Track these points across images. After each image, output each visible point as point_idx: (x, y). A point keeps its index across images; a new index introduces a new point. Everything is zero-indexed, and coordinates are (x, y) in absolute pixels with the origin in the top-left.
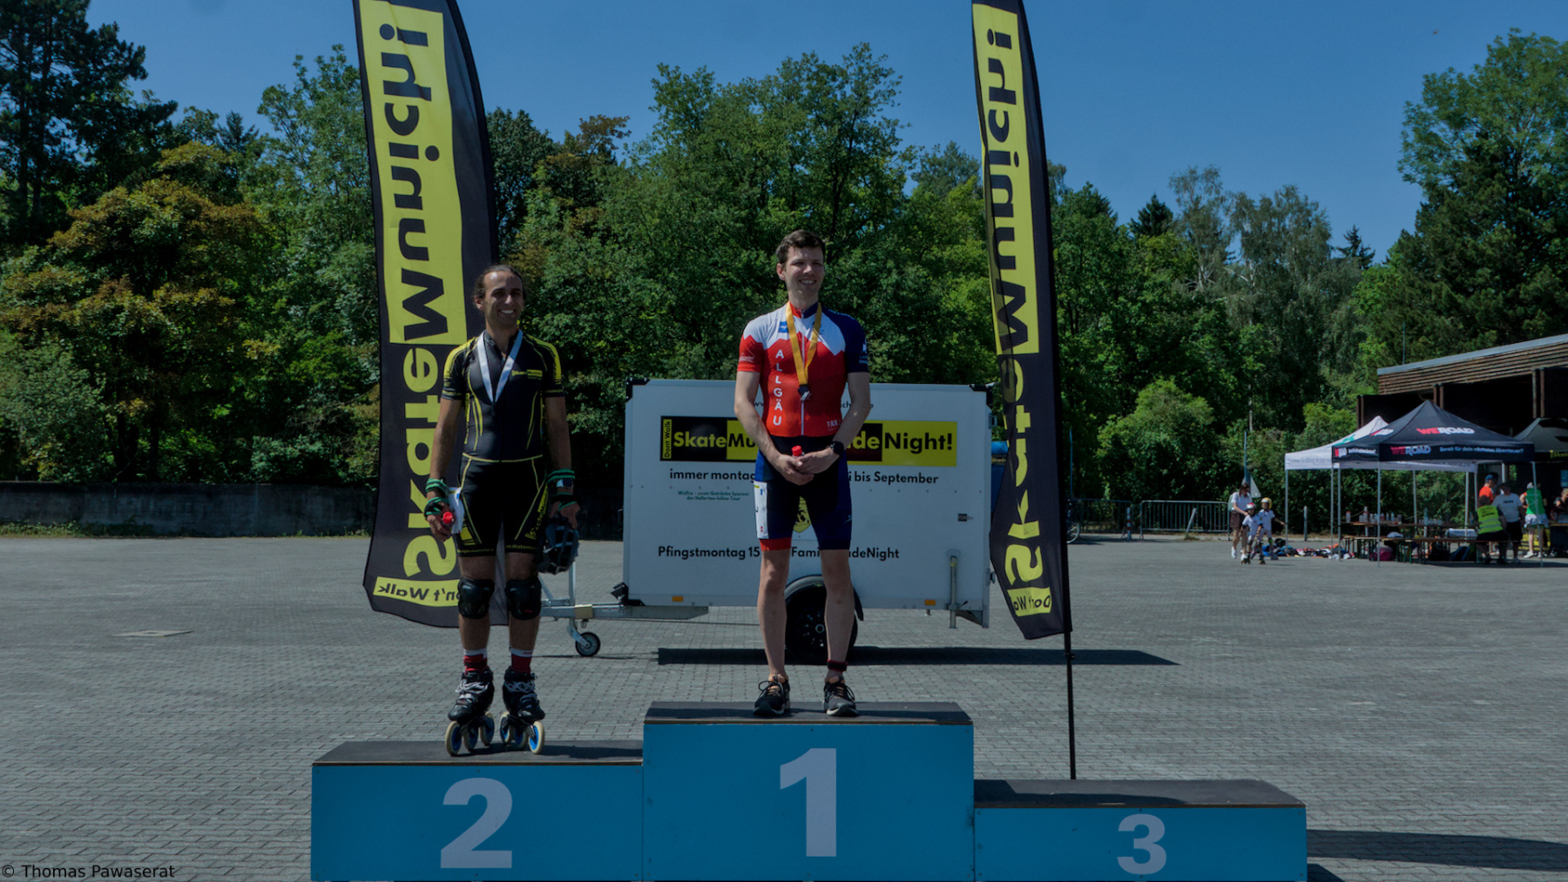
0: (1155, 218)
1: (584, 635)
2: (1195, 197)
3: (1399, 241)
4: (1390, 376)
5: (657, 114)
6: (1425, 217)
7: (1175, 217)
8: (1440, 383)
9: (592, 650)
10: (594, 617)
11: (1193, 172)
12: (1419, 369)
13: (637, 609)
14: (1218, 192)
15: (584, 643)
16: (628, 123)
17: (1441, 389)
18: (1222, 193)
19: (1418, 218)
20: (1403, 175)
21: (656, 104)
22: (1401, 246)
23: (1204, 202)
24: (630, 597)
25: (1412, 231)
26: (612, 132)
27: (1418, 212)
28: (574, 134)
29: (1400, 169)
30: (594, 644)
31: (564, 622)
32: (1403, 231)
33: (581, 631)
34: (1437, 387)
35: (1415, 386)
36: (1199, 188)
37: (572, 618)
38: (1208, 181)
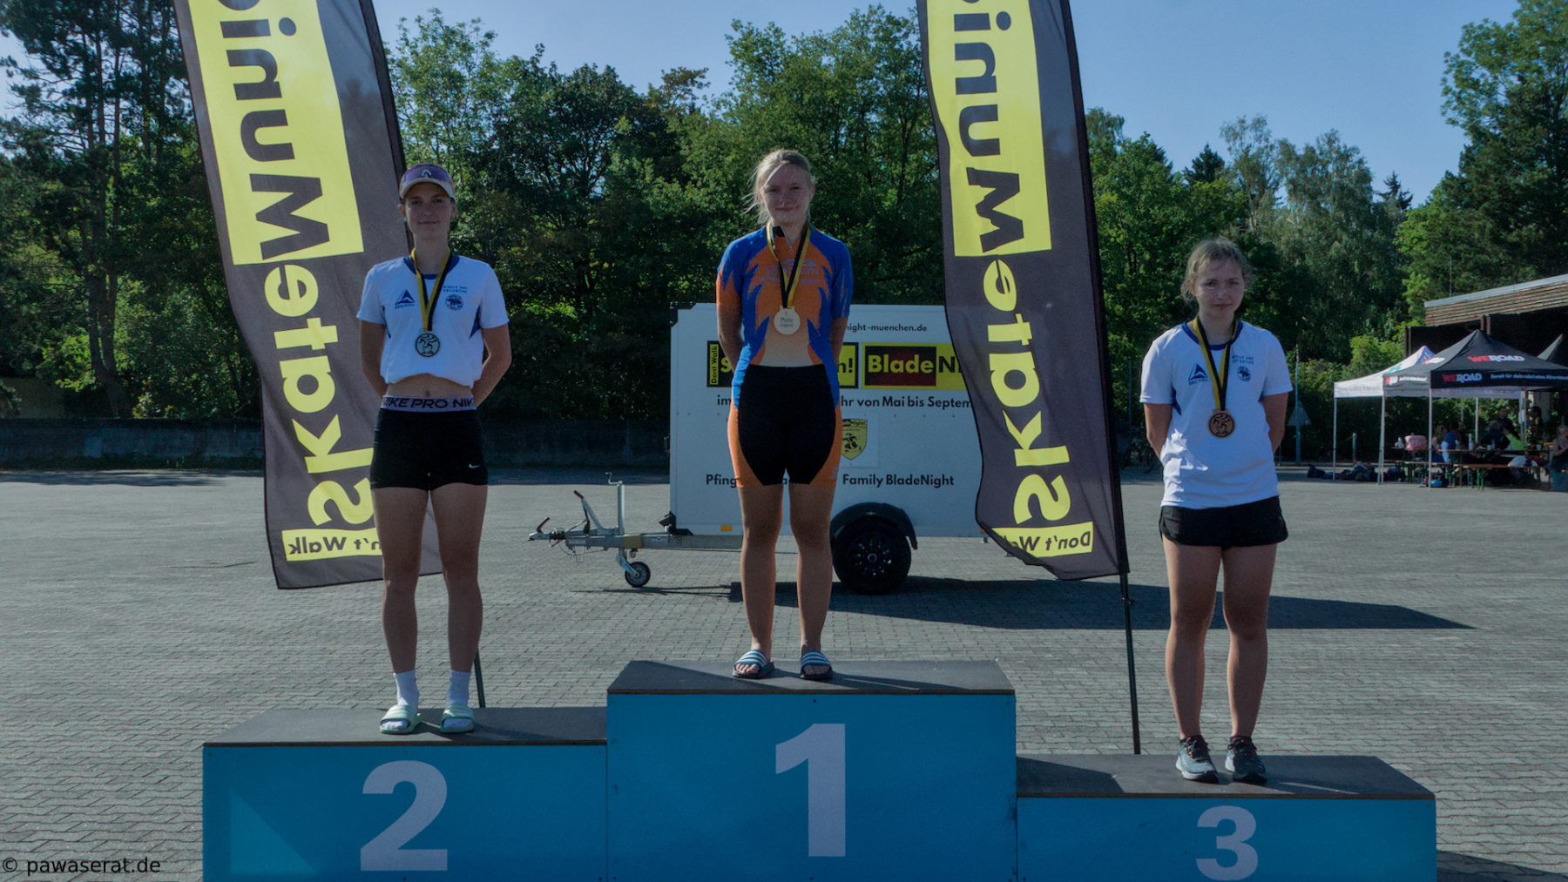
0: (1209, 165)
1: (634, 565)
2: (1245, 146)
3: (1443, 182)
4: (1438, 308)
5: (734, 67)
6: (1468, 159)
7: (1226, 166)
8: (1487, 315)
9: (641, 580)
10: (643, 546)
11: (1243, 122)
12: (1466, 302)
13: (686, 539)
14: (1267, 140)
15: (634, 572)
16: (706, 75)
17: (1488, 321)
18: (1271, 141)
19: (1462, 159)
20: (1445, 118)
21: (732, 58)
22: (1445, 186)
23: (1253, 151)
24: (678, 527)
25: (1456, 172)
26: (693, 83)
27: (1461, 153)
28: (656, 87)
29: (1443, 114)
30: (644, 574)
31: (614, 552)
32: (1447, 172)
33: (630, 560)
34: (1485, 317)
35: (1461, 318)
36: (1249, 137)
37: (622, 548)
38: (1256, 129)
